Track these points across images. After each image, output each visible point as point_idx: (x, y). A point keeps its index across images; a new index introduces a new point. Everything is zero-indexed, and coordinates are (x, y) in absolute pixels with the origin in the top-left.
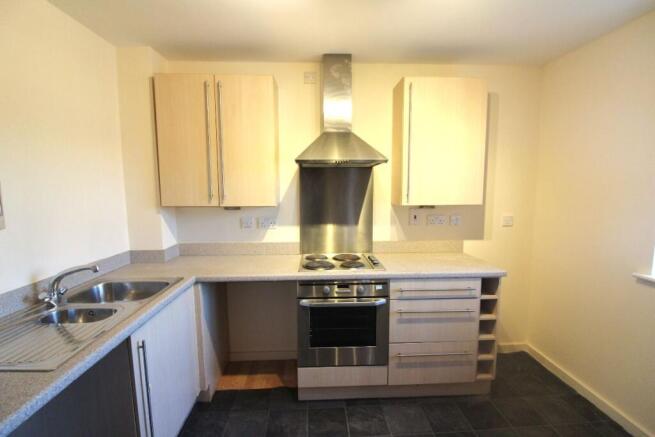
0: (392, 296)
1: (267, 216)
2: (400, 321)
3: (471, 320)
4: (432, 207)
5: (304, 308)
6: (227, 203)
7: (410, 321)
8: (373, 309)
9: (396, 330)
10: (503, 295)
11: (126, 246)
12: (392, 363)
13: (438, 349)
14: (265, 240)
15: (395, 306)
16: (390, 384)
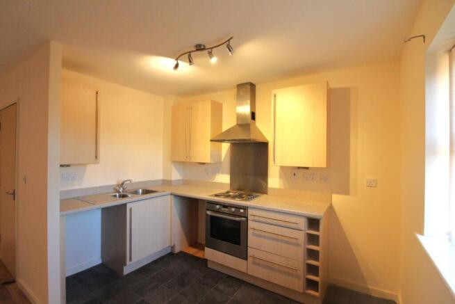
0: (249, 218)
2: (254, 234)
4: (307, 168)
5: (207, 215)
7: (259, 236)
8: (239, 223)
9: (252, 240)
11: (161, 177)
12: (250, 259)
14: (215, 181)
15: (251, 224)
16: (248, 273)
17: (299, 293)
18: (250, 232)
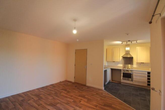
0: (134, 73)
1: (118, 63)
2: (135, 76)
3: (146, 77)
4: (143, 63)
6: (114, 61)
8: (131, 74)
9: (134, 77)
10: (151, 75)
12: (134, 81)
13: (141, 80)
15: (134, 74)
16: (134, 84)
17: (146, 86)
18: (134, 76)
